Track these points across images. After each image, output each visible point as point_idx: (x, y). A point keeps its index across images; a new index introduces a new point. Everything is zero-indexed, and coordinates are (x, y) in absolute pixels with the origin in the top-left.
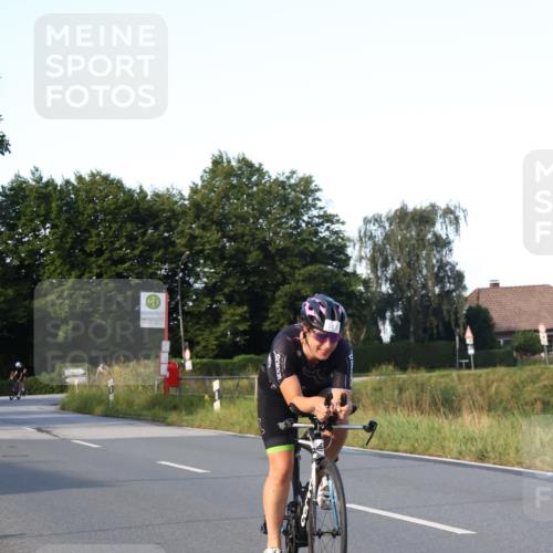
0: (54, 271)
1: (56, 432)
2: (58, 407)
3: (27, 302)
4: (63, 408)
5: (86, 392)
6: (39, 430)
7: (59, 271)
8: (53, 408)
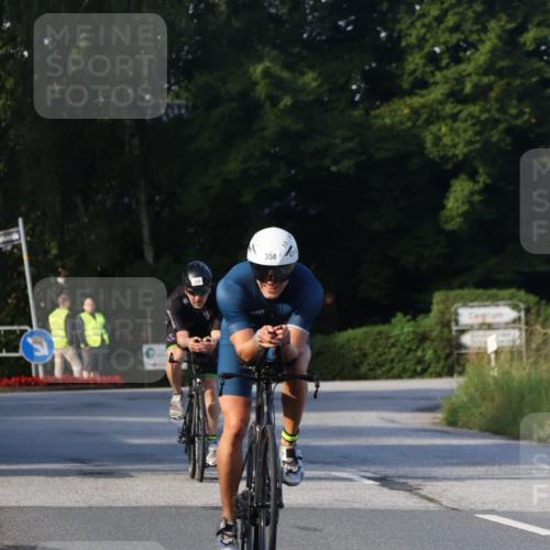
0: (439, 19)
1: (430, 488)
2: (439, 416)
3: (357, 113)
4: (454, 421)
5: (520, 373)
6: (384, 481)
7: (451, 21)
8: (424, 419)
